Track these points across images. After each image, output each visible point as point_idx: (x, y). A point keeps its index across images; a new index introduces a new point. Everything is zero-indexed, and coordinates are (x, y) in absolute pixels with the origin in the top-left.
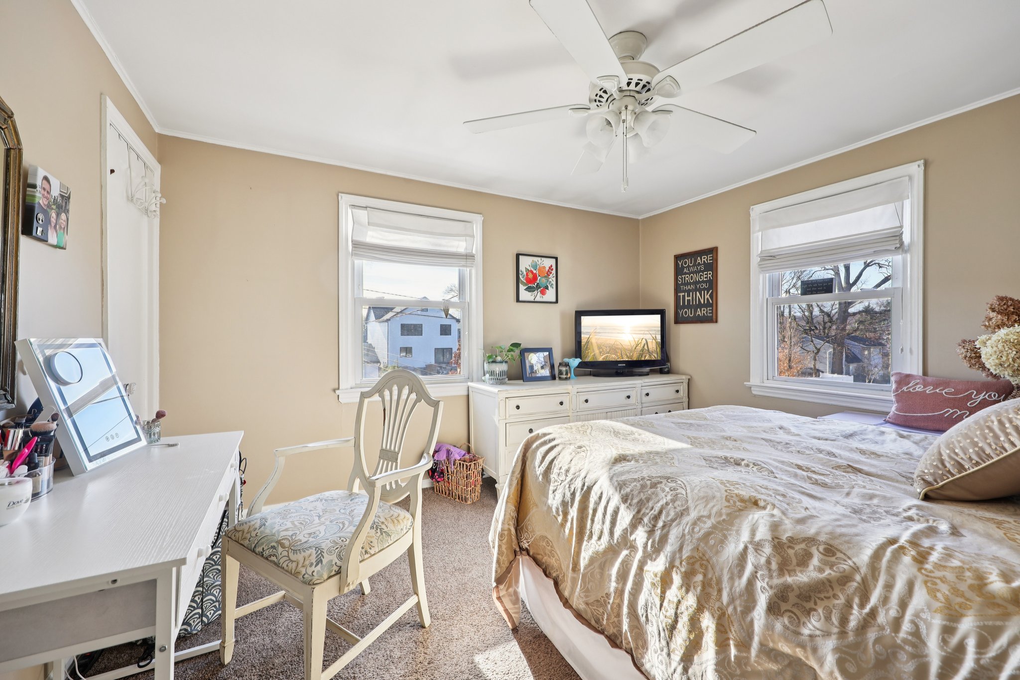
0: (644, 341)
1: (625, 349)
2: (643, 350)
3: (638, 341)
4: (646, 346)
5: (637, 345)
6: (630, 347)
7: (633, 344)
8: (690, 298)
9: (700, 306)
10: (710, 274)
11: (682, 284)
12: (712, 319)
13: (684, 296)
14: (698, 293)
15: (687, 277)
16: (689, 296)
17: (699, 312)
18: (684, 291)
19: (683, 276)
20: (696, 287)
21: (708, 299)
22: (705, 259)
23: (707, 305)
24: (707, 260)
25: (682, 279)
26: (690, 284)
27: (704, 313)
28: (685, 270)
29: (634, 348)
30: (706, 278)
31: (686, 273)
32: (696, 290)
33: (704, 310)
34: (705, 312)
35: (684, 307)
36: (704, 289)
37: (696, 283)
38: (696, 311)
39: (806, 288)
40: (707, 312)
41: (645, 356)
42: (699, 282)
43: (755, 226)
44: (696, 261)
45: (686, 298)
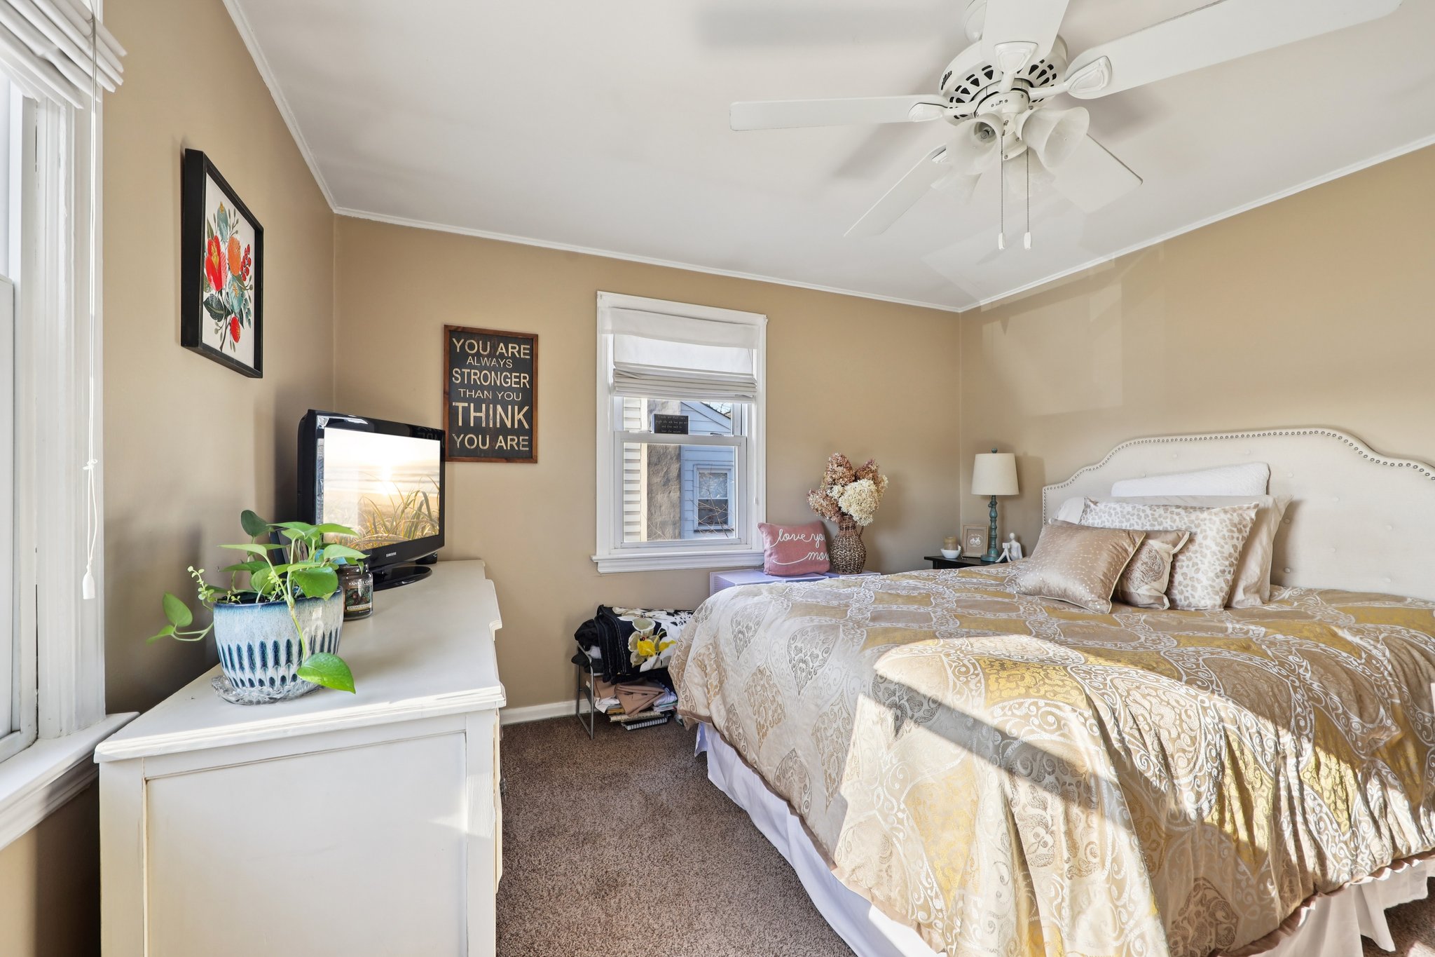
0: (421, 497)
1: (382, 514)
2: (417, 515)
3: (409, 496)
4: (424, 506)
5: (407, 505)
6: (391, 510)
7: (398, 502)
8: (483, 415)
9: (504, 431)
10: (525, 378)
11: (462, 385)
12: (529, 456)
13: (466, 410)
14: (499, 408)
15: (475, 374)
16: (478, 409)
17: (501, 442)
18: (469, 400)
19: (466, 371)
20: (495, 396)
21: (520, 421)
22: (513, 349)
23: (520, 431)
24: (519, 352)
25: (462, 375)
26: (482, 388)
27: (511, 445)
28: (470, 360)
29: (399, 511)
30: (516, 383)
31: (471, 367)
32: (495, 401)
33: (512, 440)
34: (514, 443)
35: (466, 429)
36: (513, 403)
37: (494, 389)
38: (494, 440)
39: (662, 424)
40: (518, 444)
41: (423, 528)
42: (501, 388)
43: (606, 322)
44: (494, 348)
45: (473, 414)
